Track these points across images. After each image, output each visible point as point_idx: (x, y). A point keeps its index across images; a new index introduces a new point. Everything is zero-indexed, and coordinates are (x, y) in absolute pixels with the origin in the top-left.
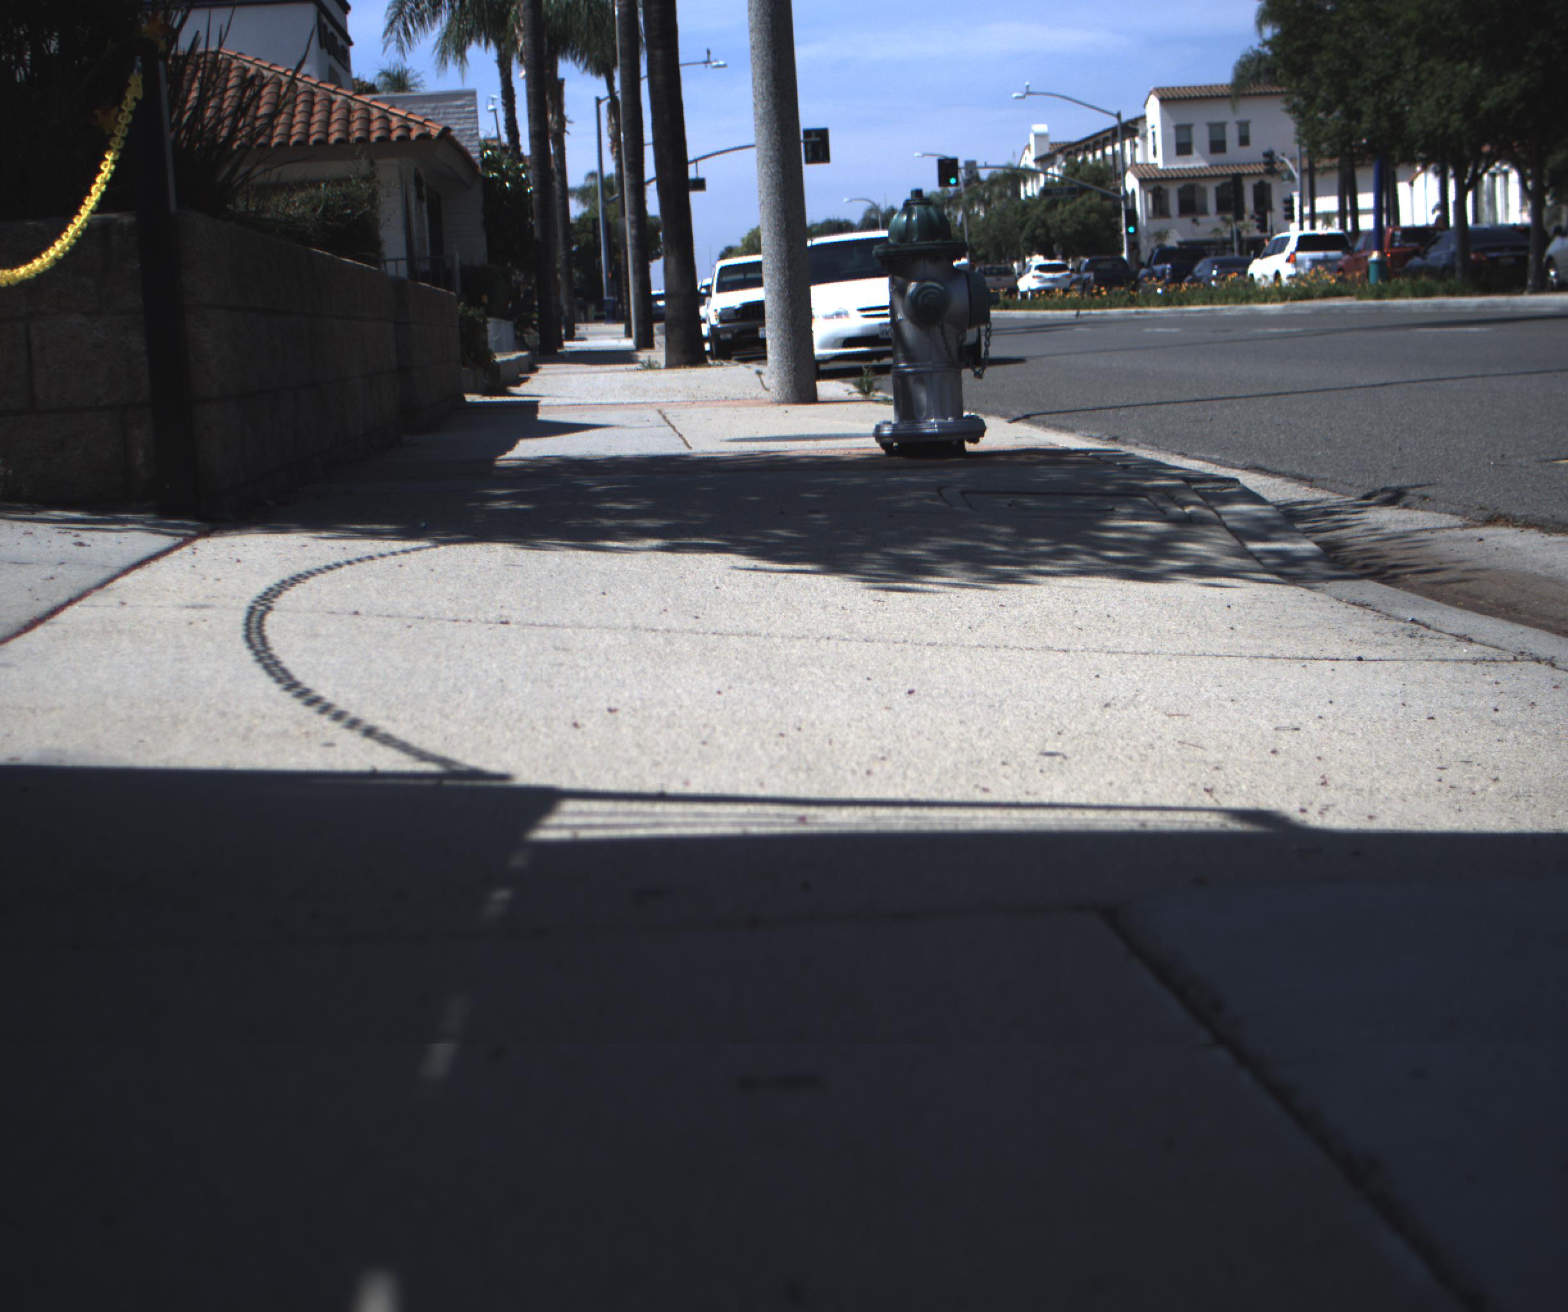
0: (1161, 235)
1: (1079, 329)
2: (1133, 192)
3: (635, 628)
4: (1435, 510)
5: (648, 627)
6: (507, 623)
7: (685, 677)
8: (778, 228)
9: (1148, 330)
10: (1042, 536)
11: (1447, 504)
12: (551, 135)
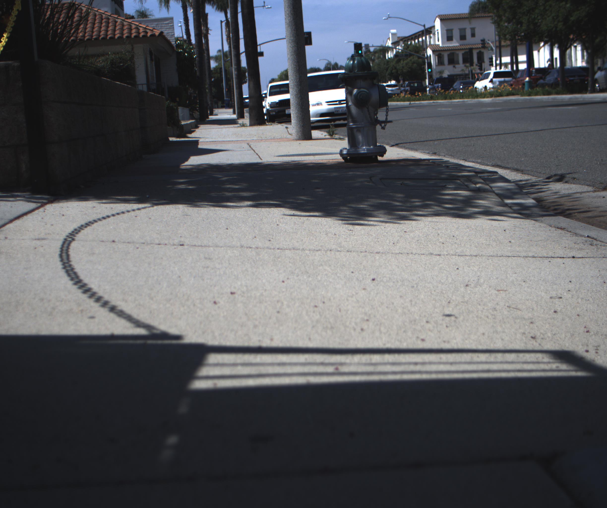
0: (441, 72)
1: (411, 109)
2: (430, 55)
3: (242, 247)
4: (580, 184)
5: (248, 246)
6: (183, 245)
7: (266, 273)
8: (295, 69)
9: (439, 109)
10: (416, 198)
11: (585, 181)
12: (203, 35)
